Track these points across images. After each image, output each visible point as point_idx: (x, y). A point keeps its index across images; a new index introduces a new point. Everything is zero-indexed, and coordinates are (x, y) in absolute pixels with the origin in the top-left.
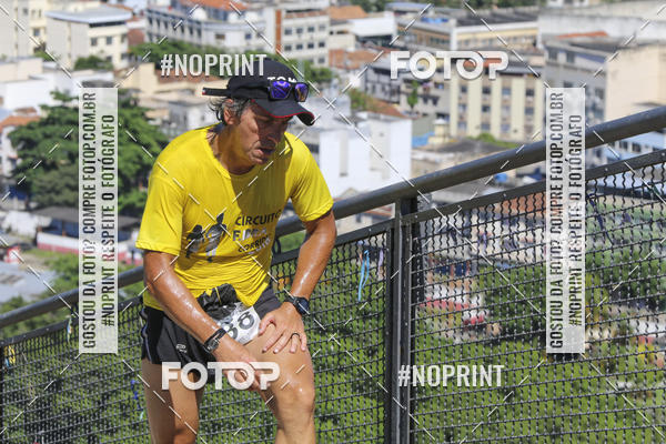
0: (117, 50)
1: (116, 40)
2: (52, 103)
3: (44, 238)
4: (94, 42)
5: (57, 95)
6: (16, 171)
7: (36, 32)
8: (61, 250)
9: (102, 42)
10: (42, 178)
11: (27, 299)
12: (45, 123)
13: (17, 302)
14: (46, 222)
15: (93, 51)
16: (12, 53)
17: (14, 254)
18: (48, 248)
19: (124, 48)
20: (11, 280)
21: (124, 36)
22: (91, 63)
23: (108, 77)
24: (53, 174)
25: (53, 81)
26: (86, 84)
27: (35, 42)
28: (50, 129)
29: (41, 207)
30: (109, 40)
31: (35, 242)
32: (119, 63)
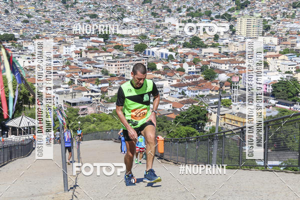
0: (294, 70)
1: (294, 68)
2: (280, 80)
3: (277, 105)
4: (289, 68)
5: (281, 78)
6: (272, 92)
7: (278, 66)
8: (280, 107)
9: (291, 69)
10: (277, 94)
11: (273, 116)
12: (278, 83)
13: (271, 117)
14: (277, 102)
15: (289, 70)
16: (273, 70)
17: (271, 107)
18: (277, 107)
19: (295, 70)
20: (270, 112)
21: (295, 68)
22: (289, 72)
23: (292, 75)
24: (279, 93)
25: (280, 76)
26: (287, 76)
27: (278, 68)
28: (279, 85)
29: (276, 99)
30: (292, 68)
31: (275, 105)
32: (294, 73)
